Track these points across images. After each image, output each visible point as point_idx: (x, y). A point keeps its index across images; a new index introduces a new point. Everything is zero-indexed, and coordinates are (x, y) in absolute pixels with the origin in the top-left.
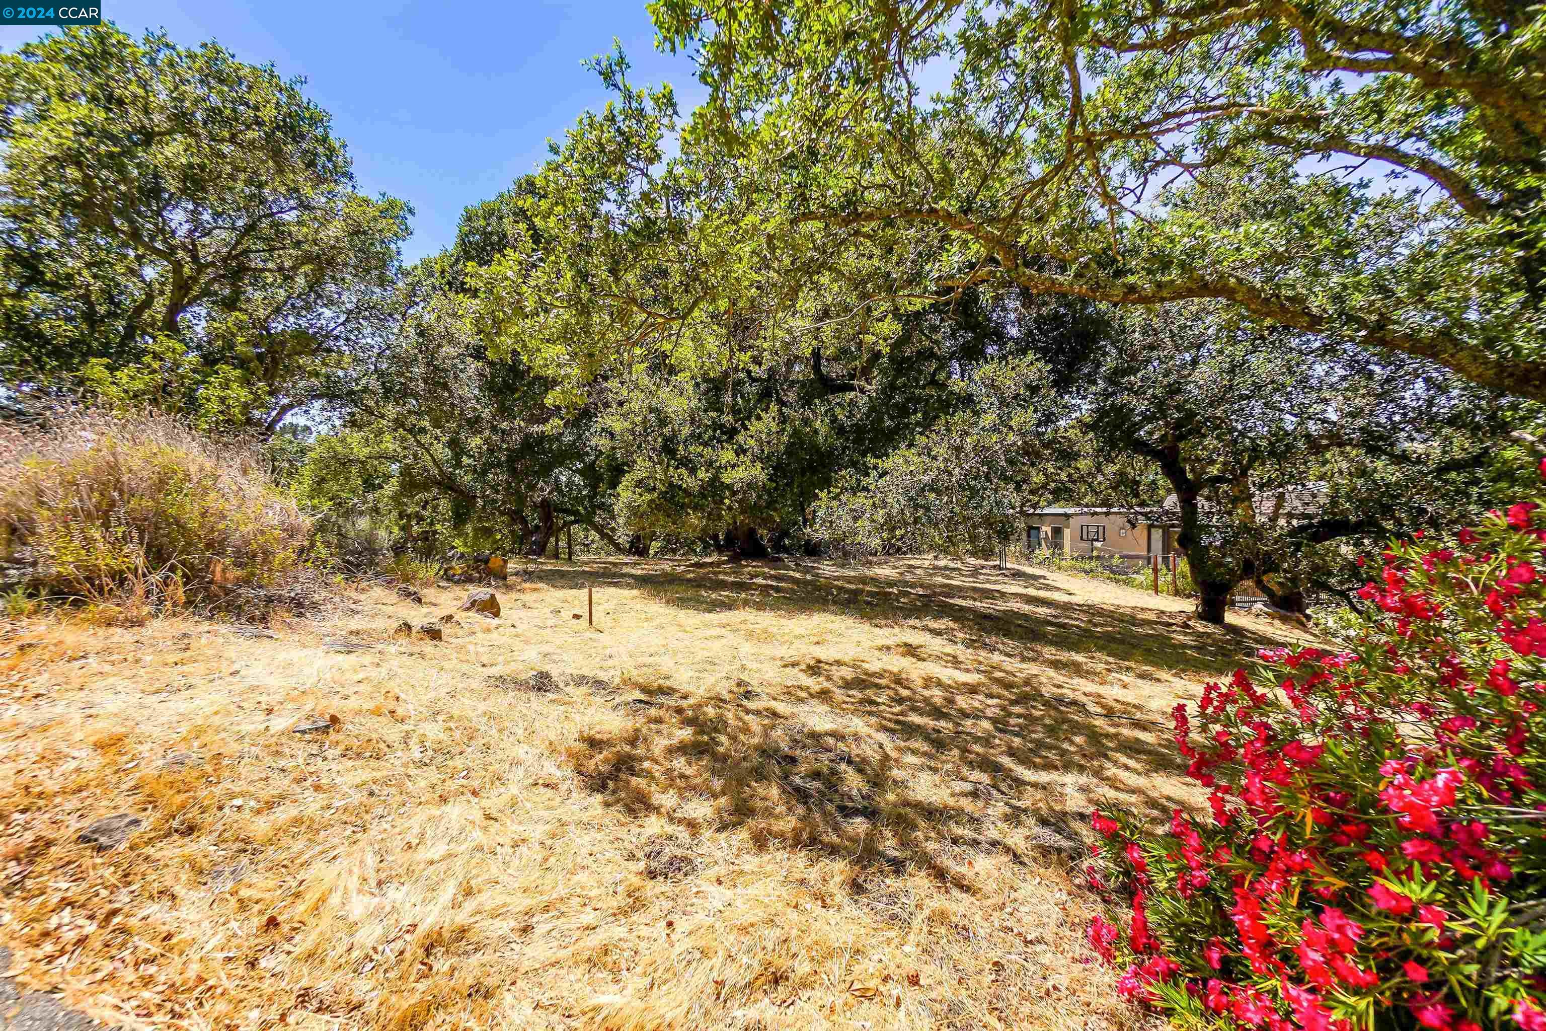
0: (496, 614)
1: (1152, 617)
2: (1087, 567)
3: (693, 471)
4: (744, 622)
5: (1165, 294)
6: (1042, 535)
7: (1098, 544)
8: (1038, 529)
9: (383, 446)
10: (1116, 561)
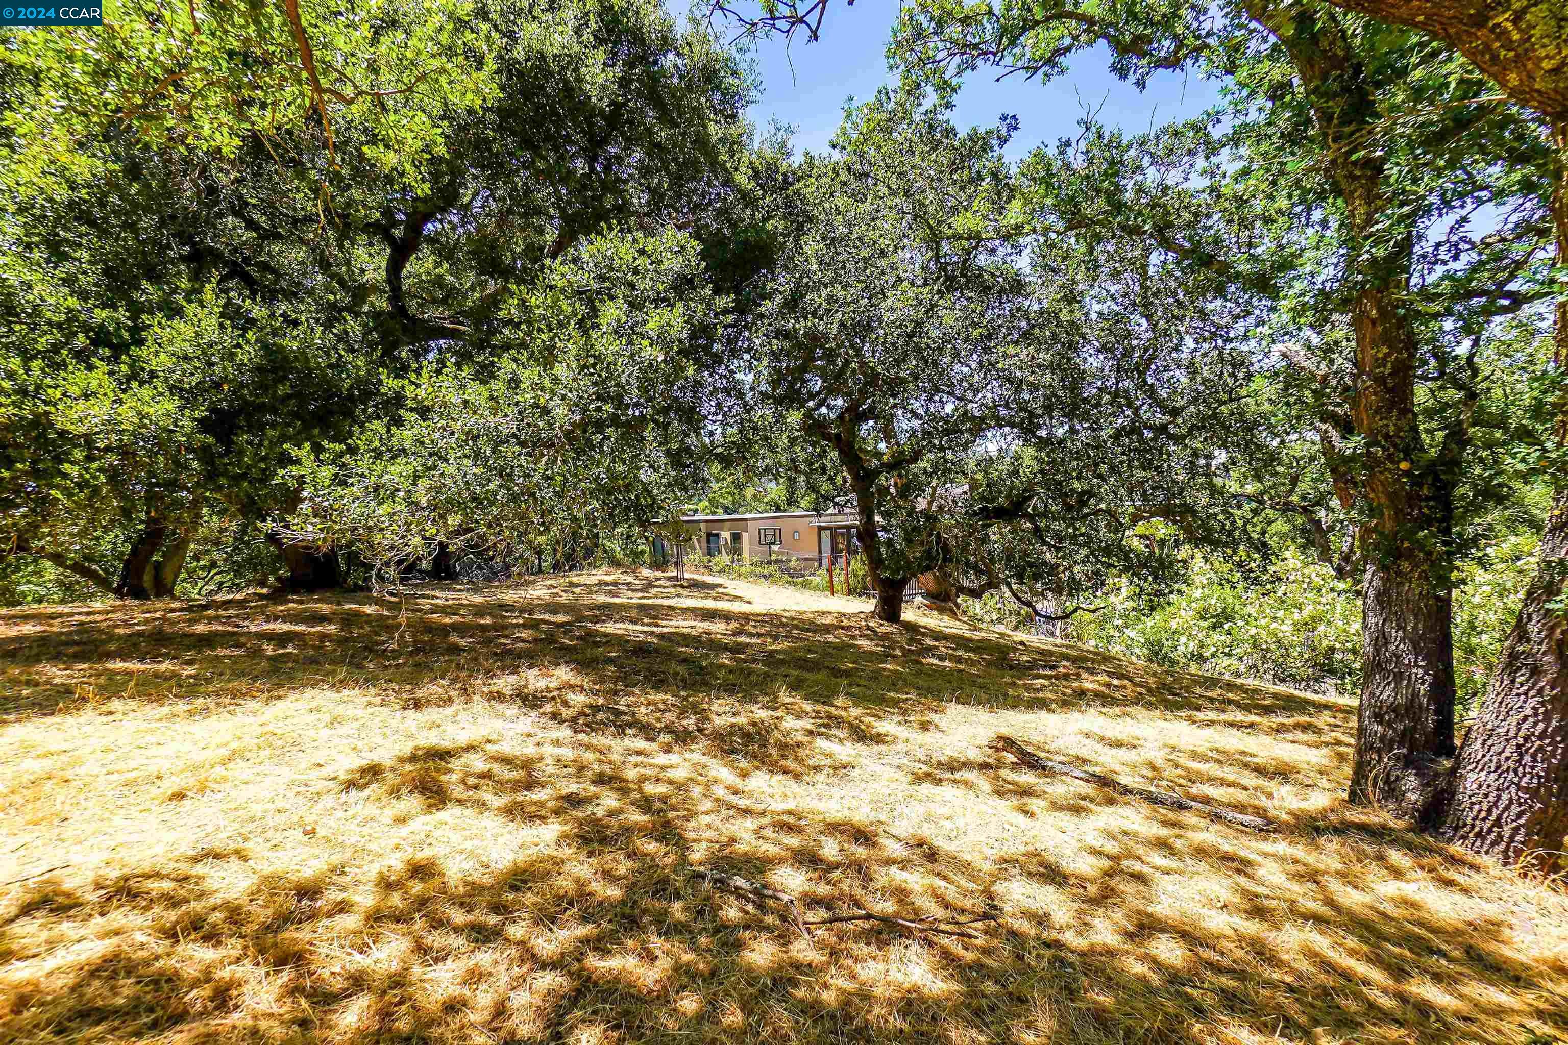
1: (828, 620)
2: (766, 572)
6: (722, 542)
7: (775, 548)
8: (717, 535)
10: (793, 564)
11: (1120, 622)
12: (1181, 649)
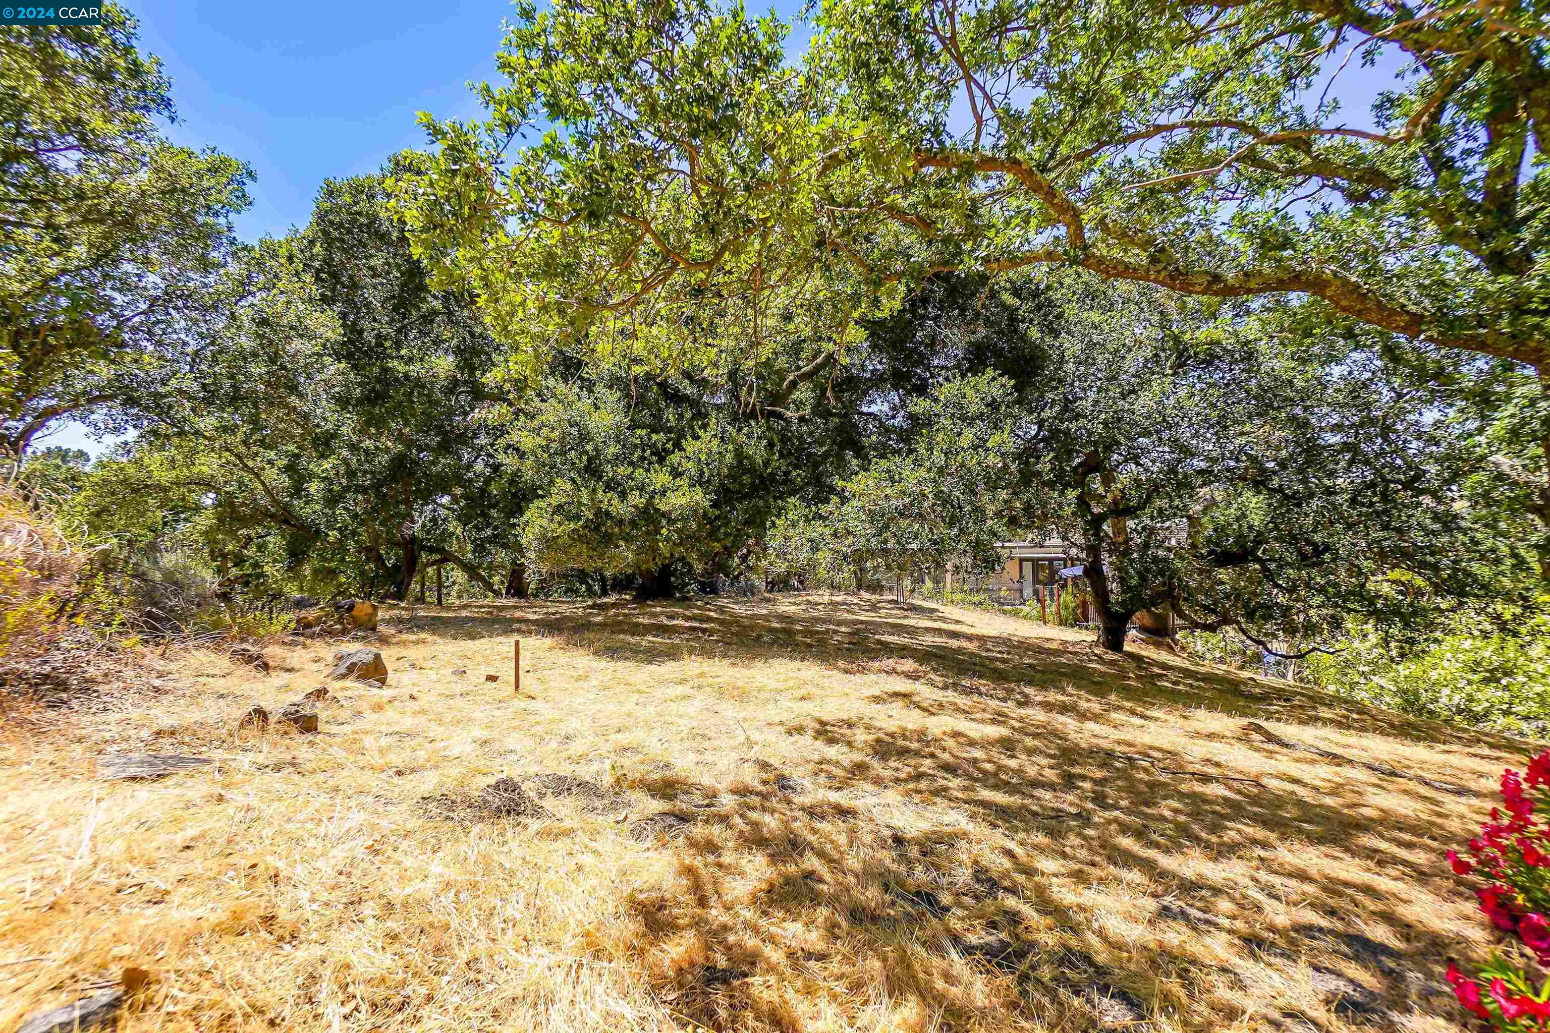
0: (383, 682)
1: (1054, 646)
2: (976, 599)
3: (623, 495)
4: (702, 675)
5: (1253, 285)
9: (195, 470)
10: (1002, 594)
11: (1366, 669)
12: (1444, 700)
